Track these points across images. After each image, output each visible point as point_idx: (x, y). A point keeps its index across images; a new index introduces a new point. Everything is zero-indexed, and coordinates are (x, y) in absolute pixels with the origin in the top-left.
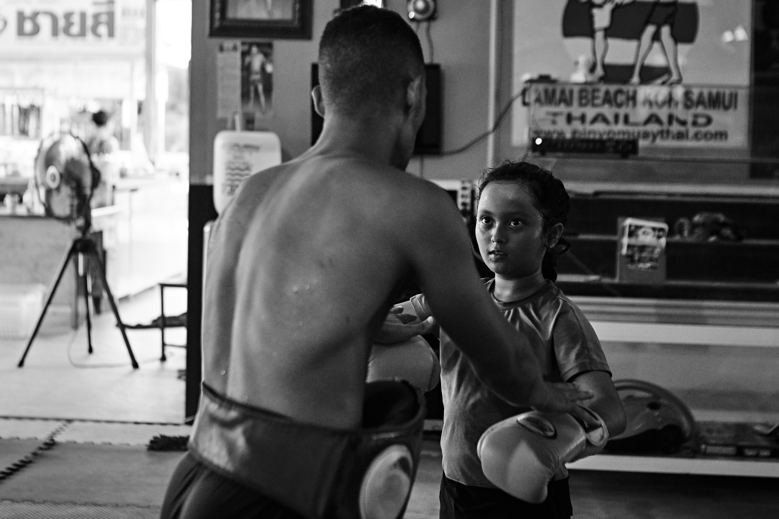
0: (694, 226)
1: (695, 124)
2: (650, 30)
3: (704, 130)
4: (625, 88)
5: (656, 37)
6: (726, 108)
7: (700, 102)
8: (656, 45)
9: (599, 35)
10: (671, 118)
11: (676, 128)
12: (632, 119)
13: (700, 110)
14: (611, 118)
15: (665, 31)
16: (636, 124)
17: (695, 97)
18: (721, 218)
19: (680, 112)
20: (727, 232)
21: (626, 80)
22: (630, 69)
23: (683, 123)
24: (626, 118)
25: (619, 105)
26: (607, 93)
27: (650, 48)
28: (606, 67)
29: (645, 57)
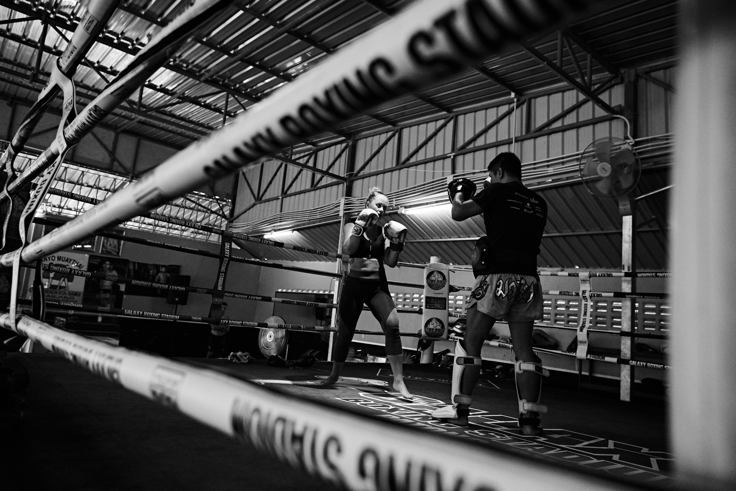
0: (71, 319)
1: (70, 299)
2: (63, 279)
3: (72, 300)
4: (55, 290)
5: (64, 280)
6: (78, 296)
7: (72, 294)
8: (64, 282)
9: (51, 279)
10: (65, 297)
11: (66, 299)
12: (56, 297)
13: (72, 296)
14: (51, 296)
15: (66, 279)
16: (57, 298)
17: (71, 293)
18: (77, 318)
19: (68, 296)
20: (78, 320)
21: (56, 289)
22: (57, 286)
23: (67, 298)
24: (55, 296)
25: (53, 293)
26: (51, 291)
27: (62, 282)
28: (51, 285)
29: (61, 283)
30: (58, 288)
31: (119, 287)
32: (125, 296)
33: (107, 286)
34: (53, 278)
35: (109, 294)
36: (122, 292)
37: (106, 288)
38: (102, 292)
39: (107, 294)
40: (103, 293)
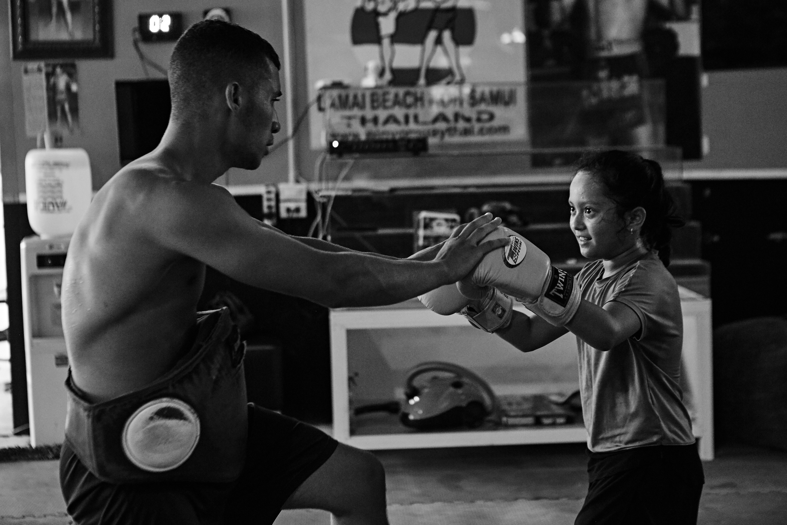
1: (479, 120)
2: (432, 35)
3: (487, 125)
4: (412, 90)
5: (439, 41)
6: (507, 103)
7: (483, 99)
8: (439, 49)
9: (386, 42)
10: (457, 116)
11: (461, 125)
12: (421, 118)
13: (483, 107)
14: (401, 118)
15: (447, 35)
16: (425, 123)
17: (478, 95)
18: (508, 206)
19: (465, 110)
20: (514, 219)
21: (413, 83)
22: (416, 72)
23: (468, 120)
24: (416, 118)
25: (408, 106)
26: (396, 95)
27: (433, 52)
28: (394, 71)
29: (429, 60)
30: (422, 81)
31: (672, 37)
32: (705, 80)
33: (620, 42)
34: (395, 38)
35: (635, 78)
36: (689, 60)
37: (617, 51)
38: (603, 74)
39: (626, 79)
40: (610, 78)
